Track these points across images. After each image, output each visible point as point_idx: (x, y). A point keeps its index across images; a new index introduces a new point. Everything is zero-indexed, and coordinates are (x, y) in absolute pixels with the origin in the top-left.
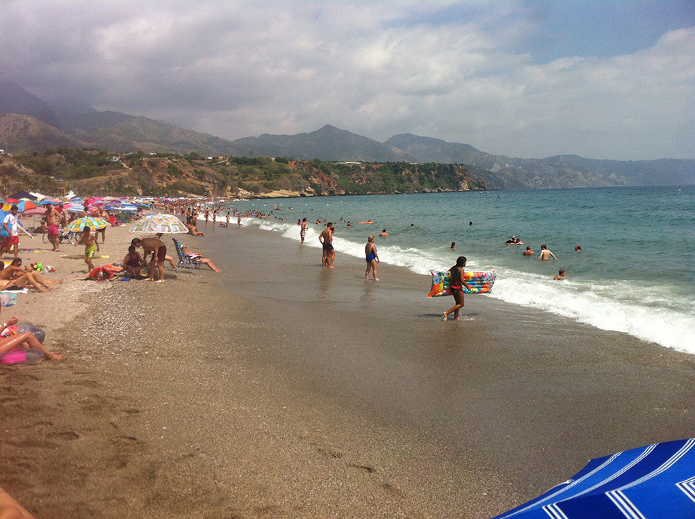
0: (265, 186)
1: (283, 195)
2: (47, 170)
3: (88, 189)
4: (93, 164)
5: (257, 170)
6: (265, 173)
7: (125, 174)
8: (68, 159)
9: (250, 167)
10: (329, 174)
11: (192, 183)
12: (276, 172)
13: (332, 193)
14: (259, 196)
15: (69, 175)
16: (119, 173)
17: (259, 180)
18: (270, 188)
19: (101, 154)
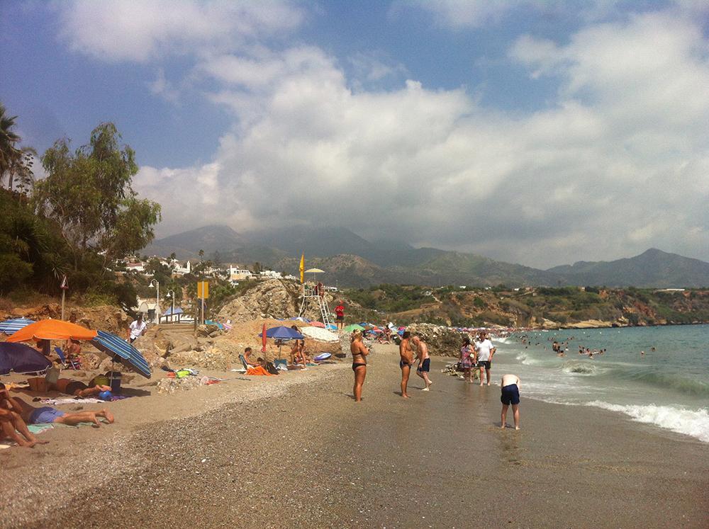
0: (572, 316)
1: (591, 326)
2: (371, 304)
3: (405, 320)
4: (409, 298)
5: (565, 300)
6: (573, 303)
7: (436, 307)
8: (389, 294)
9: (557, 297)
10: (647, 302)
11: (497, 314)
12: (586, 302)
13: (650, 323)
14: (566, 327)
15: (389, 309)
16: (431, 306)
17: (566, 310)
18: (578, 318)
19: (416, 289)
